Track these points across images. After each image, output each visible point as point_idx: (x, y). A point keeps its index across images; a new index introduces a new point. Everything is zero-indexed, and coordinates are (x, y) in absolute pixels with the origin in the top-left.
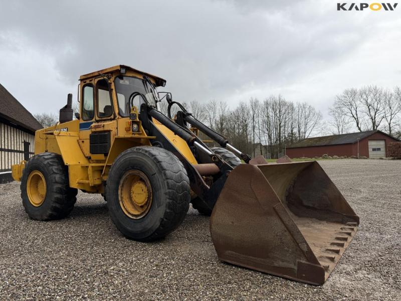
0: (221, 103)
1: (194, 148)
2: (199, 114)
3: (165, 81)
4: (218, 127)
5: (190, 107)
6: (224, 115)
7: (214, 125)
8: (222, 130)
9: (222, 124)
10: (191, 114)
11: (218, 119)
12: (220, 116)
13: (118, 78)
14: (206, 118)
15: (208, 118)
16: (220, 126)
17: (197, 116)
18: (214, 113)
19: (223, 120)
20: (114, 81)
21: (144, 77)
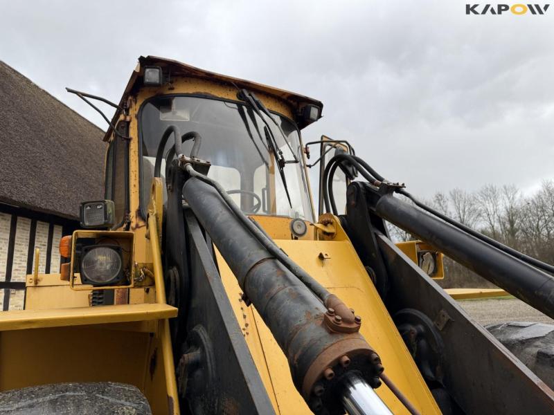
0: (505, 188)
1: (420, 336)
2: (466, 209)
3: (319, 106)
4: (505, 228)
5: (450, 199)
6: (514, 207)
7: (497, 226)
8: (512, 232)
9: (512, 223)
10: (398, 189)
11: (503, 214)
12: (506, 208)
13: (150, 106)
14: (479, 215)
15: (485, 215)
16: (508, 226)
17: (464, 211)
18: (495, 205)
19: (513, 215)
20: (137, 117)
21: (240, 96)
